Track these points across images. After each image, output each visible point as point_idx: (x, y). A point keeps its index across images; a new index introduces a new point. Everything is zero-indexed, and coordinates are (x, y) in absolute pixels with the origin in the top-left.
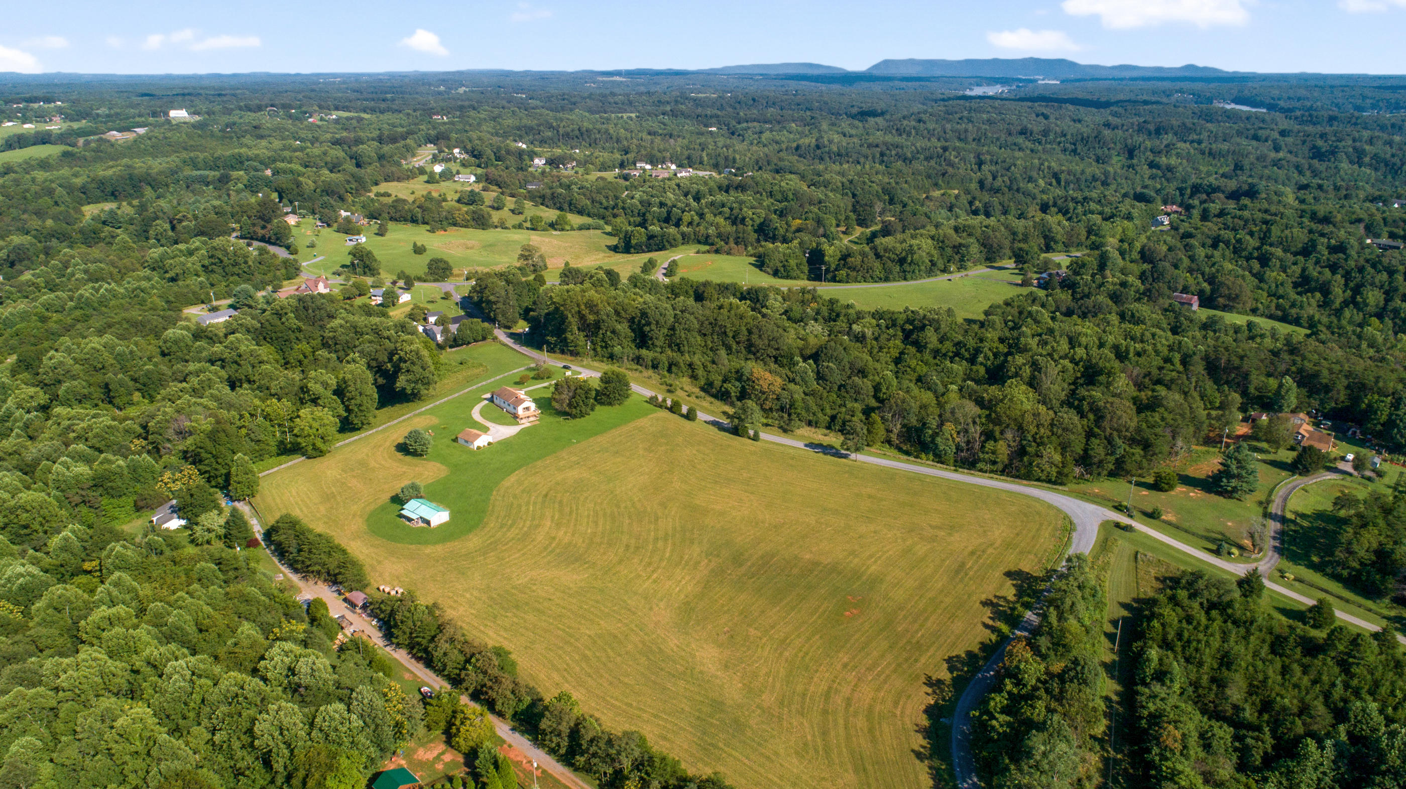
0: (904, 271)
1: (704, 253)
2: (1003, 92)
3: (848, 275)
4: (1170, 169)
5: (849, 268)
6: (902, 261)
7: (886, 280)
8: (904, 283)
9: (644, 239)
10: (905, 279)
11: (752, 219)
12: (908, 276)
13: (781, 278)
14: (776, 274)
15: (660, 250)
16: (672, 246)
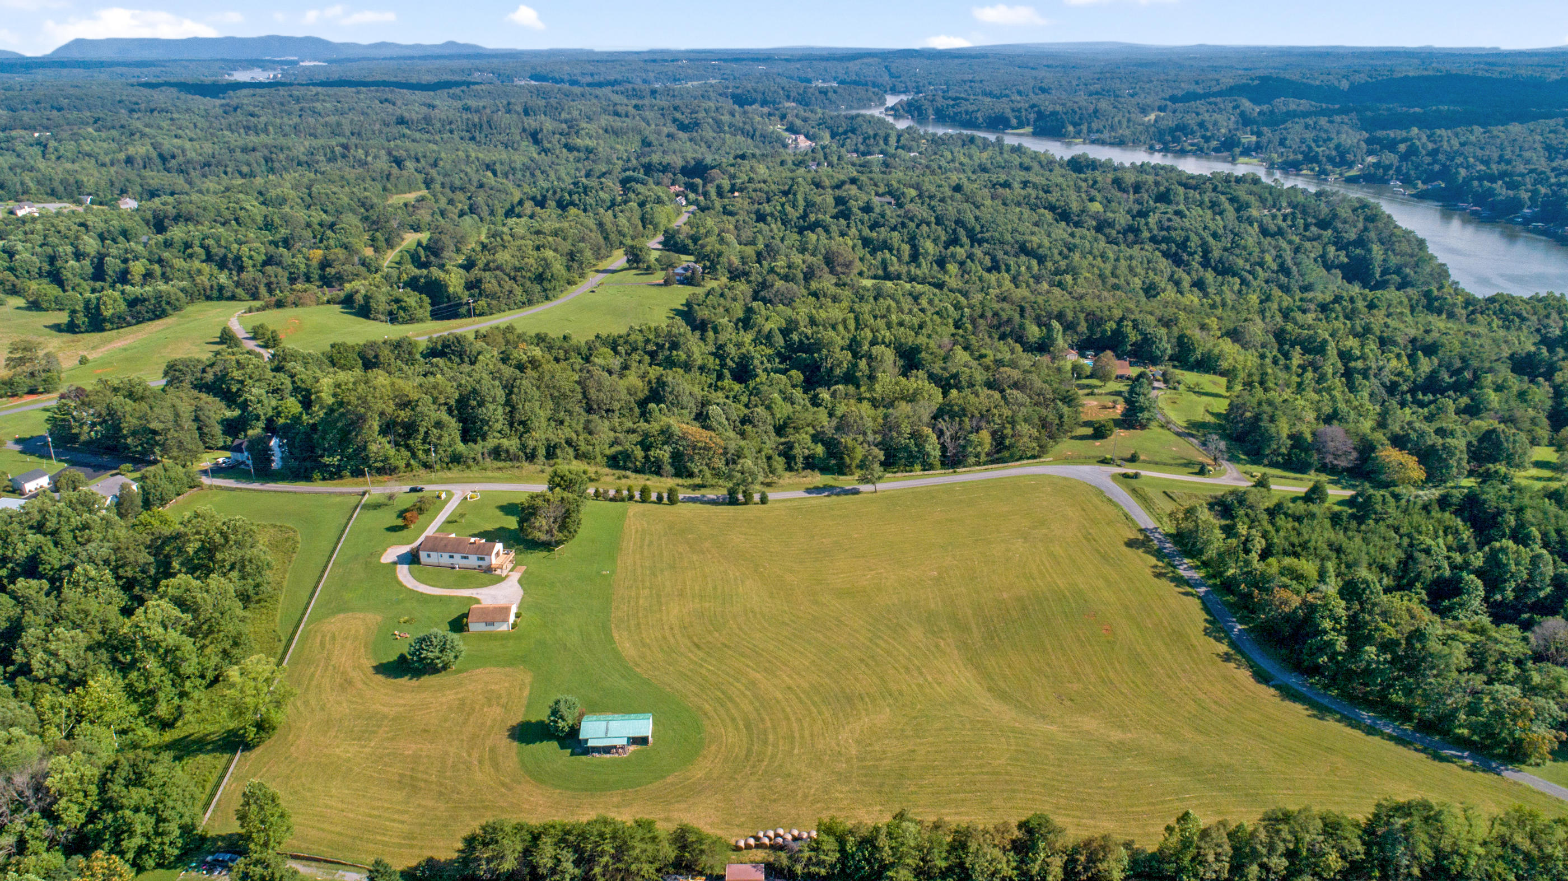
0: (545, 290)
1: (258, 310)
2: (275, 76)
3: (489, 305)
4: (589, 151)
5: (487, 296)
6: (540, 278)
7: (530, 302)
8: (547, 305)
9: (123, 307)
10: (547, 298)
11: (251, 258)
12: (550, 295)
13: (402, 323)
14: (393, 318)
15: (158, 317)
16: (176, 309)
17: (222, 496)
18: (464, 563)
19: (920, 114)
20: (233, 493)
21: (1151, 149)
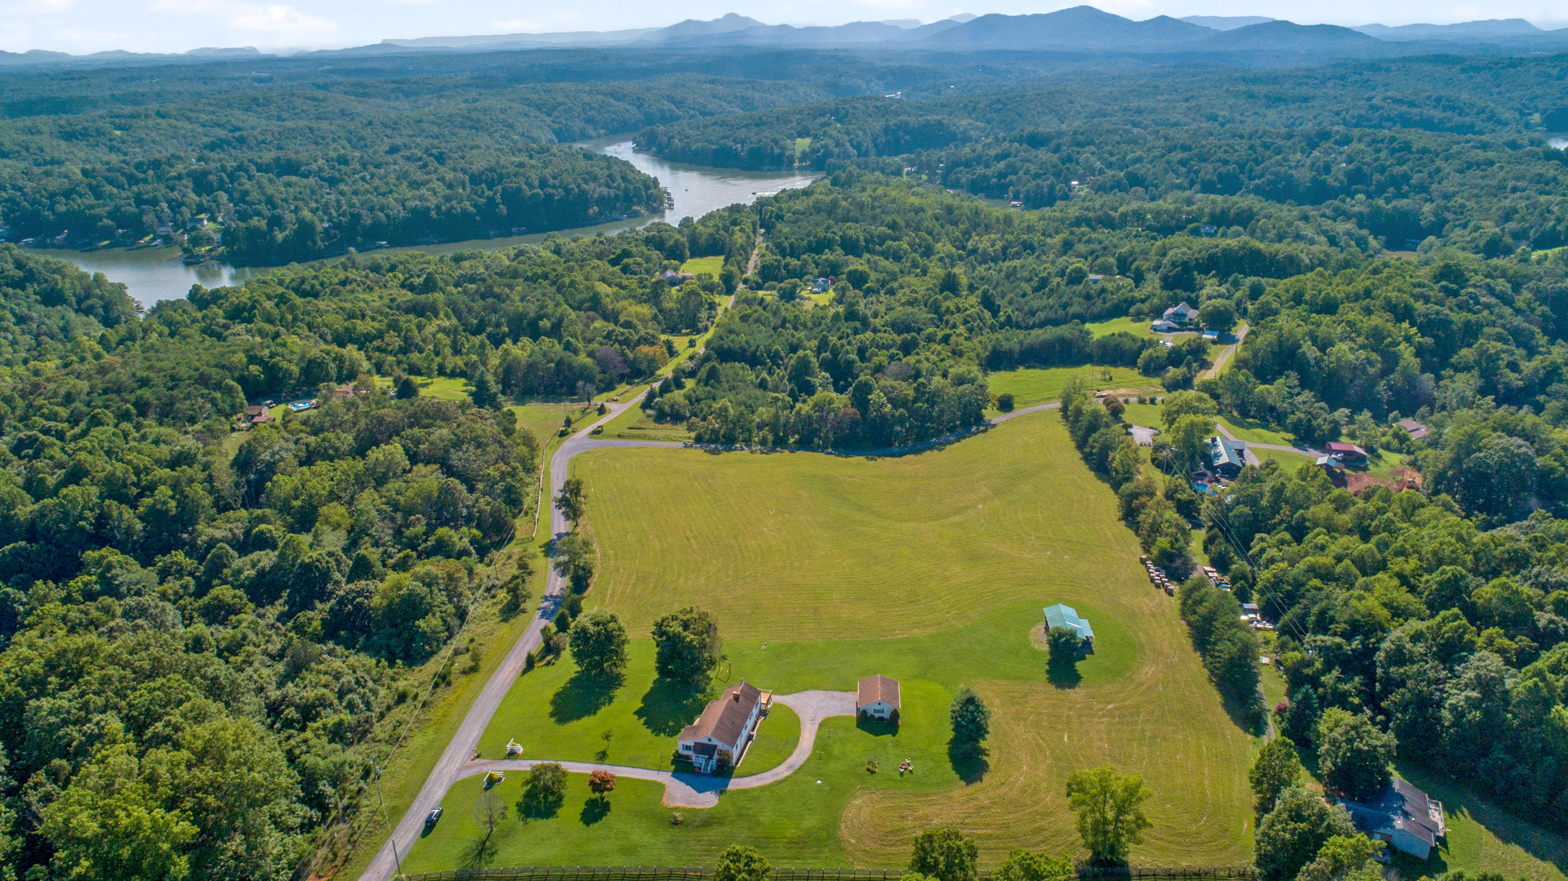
18: (752, 722)
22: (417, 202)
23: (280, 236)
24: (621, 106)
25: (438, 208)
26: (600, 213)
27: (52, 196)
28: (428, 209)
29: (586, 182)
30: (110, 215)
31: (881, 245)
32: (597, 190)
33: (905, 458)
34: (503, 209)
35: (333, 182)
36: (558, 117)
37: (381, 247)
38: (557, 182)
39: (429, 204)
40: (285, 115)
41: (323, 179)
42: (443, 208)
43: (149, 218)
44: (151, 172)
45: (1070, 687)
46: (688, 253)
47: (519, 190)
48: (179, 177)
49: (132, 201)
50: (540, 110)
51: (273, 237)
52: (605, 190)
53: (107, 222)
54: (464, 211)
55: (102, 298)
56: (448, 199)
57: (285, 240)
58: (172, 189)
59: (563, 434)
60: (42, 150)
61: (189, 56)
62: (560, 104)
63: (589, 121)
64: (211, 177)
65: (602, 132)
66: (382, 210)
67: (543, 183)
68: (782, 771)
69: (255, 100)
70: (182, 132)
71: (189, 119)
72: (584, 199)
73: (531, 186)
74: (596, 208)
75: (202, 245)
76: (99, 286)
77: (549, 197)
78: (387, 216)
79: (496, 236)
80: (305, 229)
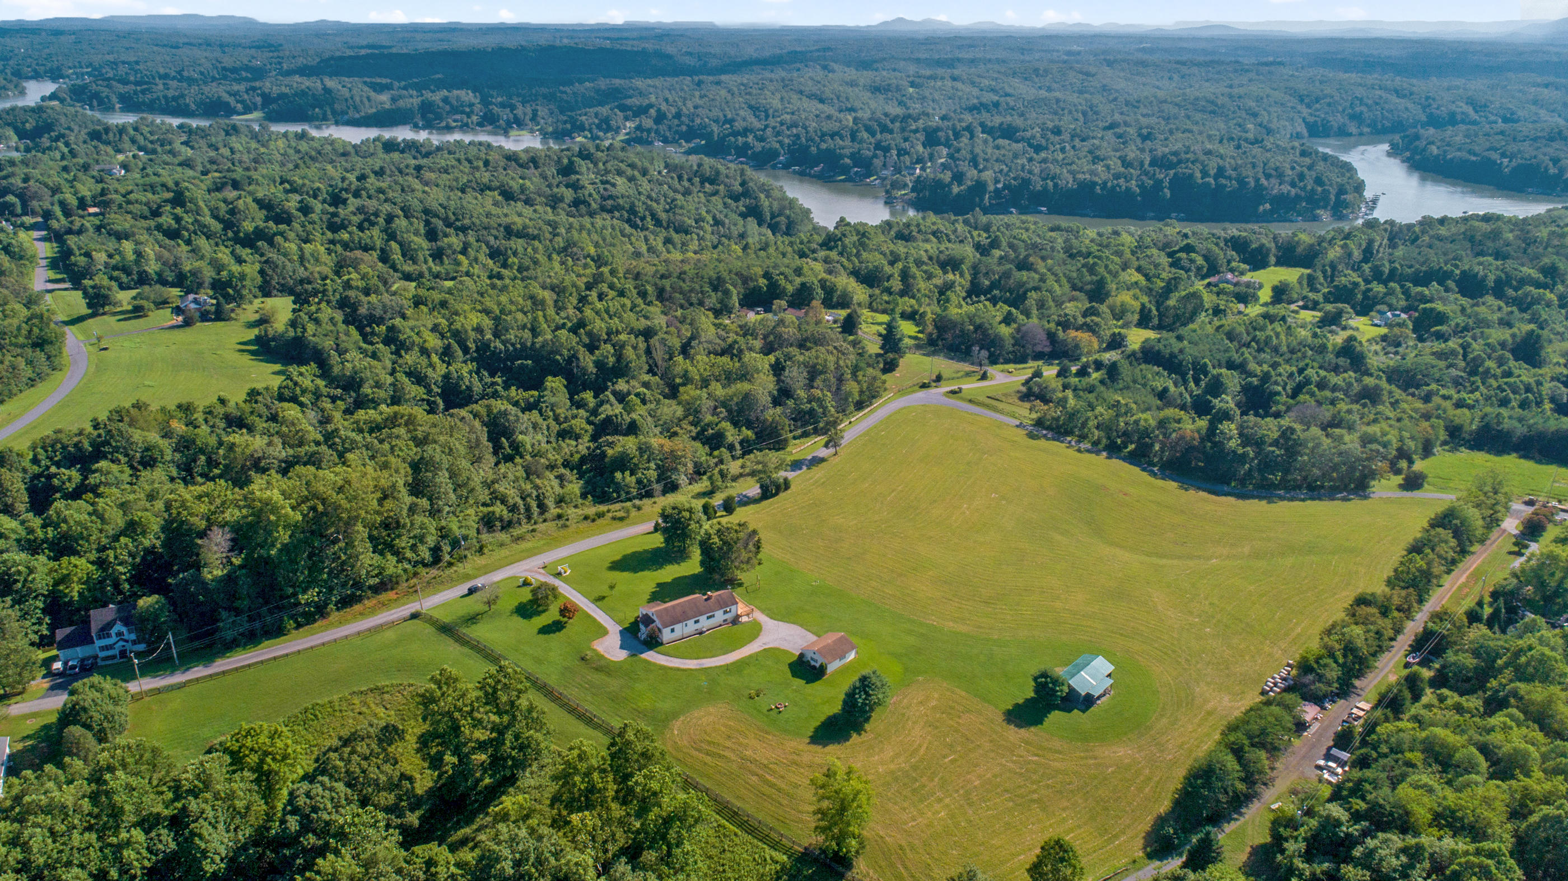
17: (176, 701)
18: (712, 622)
19: (101, 103)
20: (186, 689)
21: (416, 127)
22: (1088, 176)
23: (956, 189)
24: (1401, 103)
25: (1105, 183)
26: (1272, 211)
27: (823, 135)
28: (1095, 184)
29: (1268, 176)
30: (852, 156)
31: (1516, 290)
32: (1275, 187)
33: (1223, 499)
34: (1167, 193)
35: (1038, 149)
36: (1317, 110)
37: (1041, 212)
38: (1234, 174)
39: (1097, 179)
40: (1055, 86)
41: (1030, 145)
42: (1109, 184)
43: (878, 162)
44: (898, 124)
45: (1016, 726)
46: (1273, 260)
47: (1191, 176)
48: (916, 131)
49: (872, 147)
50: (1302, 101)
51: (950, 189)
52: (1286, 188)
53: (847, 161)
54: (1128, 189)
55: (788, 217)
56: (1117, 176)
57: (959, 195)
58: (906, 140)
59: (924, 386)
60: (847, 99)
61: (1043, 29)
62: (1326, 96)
63: (1355, 117)
64: (940, 134)
65: (1366, 130)
66: (1053, 179)
67: (1221, 172)
68: (691, 664)
69: (1036, 70)
70: (960, 94)
71: (973, 83)
72: (1259, 194)
73: (1205, 174)
74: (1268, 206)
75: (900, 189)
76: (791, 208)
77: (1220, 187)
78: (1056, 185)
79: (1152, 219)
80: (979, 187)
